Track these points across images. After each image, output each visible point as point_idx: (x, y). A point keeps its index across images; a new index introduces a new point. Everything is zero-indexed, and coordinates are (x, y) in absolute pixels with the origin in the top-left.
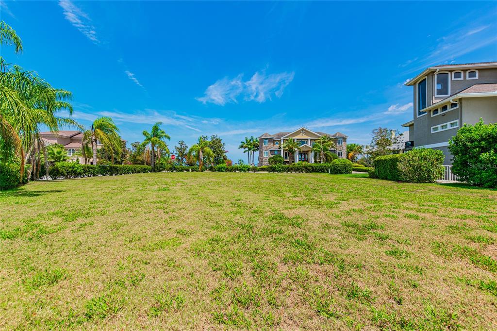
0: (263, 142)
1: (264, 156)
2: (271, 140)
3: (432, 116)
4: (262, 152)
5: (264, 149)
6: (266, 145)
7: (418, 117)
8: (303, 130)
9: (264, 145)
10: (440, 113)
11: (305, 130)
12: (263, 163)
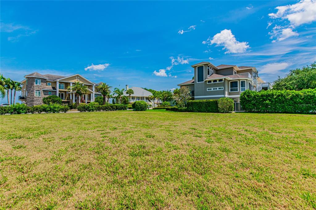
0: (34, 81)
1: (35, 95)
2: (44, 80)
3: (207, 83)
4: (33, 91)
5: (36, 88)
6: (38, 85)
7: (197, 82)
8: (78, 76)
9: (35, 84)
10: (212, 82)
11: (80, 77)
12: (35, 102)
